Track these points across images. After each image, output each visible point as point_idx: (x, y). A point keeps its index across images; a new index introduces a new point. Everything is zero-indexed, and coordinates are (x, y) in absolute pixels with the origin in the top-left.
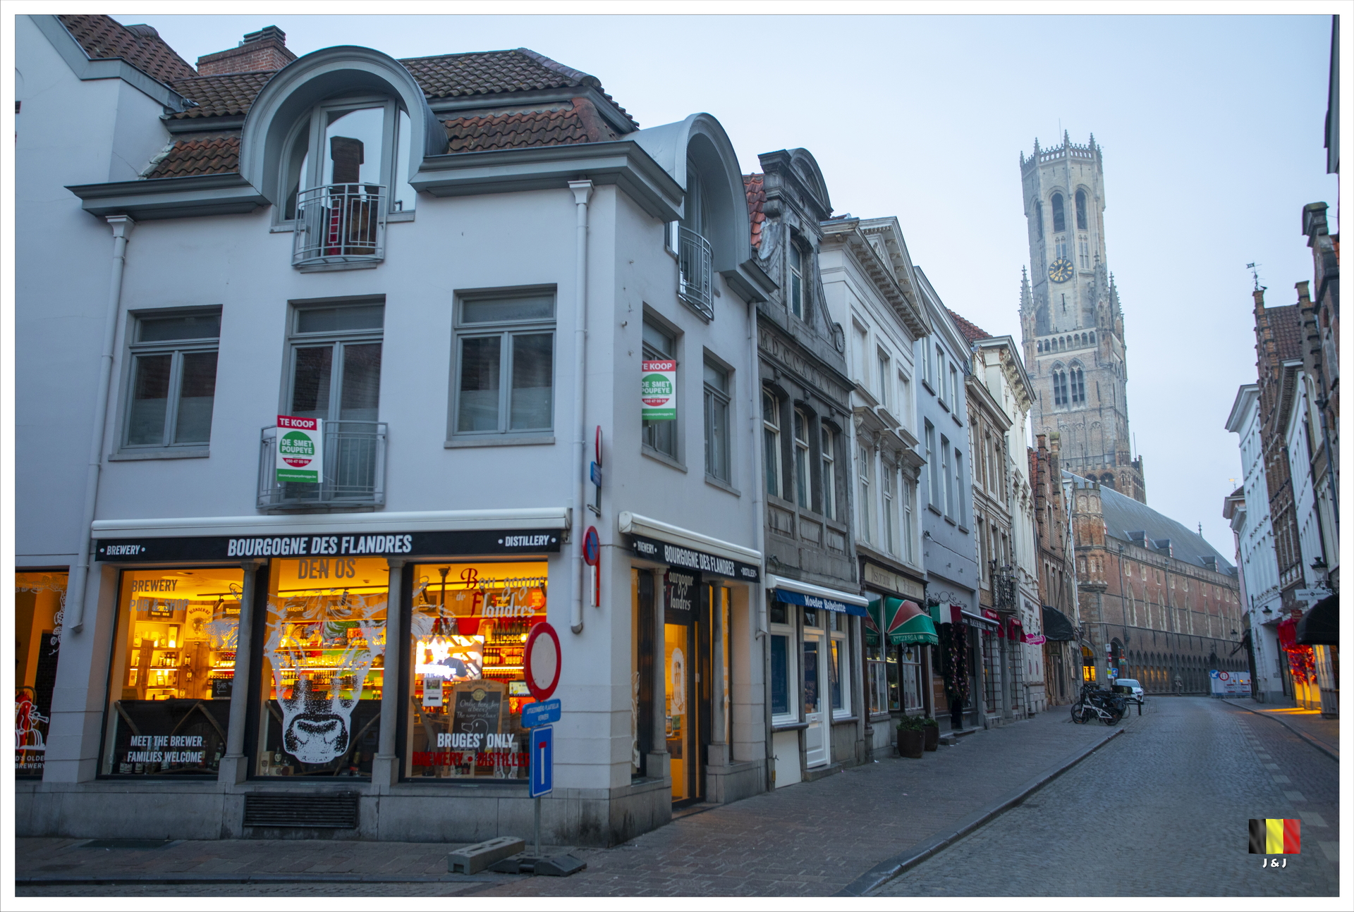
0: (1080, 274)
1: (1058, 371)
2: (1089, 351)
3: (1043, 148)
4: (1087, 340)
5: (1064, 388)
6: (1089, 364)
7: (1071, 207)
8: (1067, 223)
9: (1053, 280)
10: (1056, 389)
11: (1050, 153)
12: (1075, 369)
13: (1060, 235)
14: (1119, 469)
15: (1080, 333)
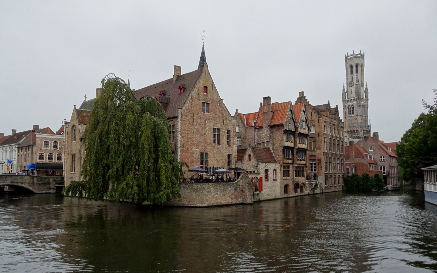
0: (355, 85)
1: (349, 107)
2: (356, 102)
3: (349, 55)
4: (355, 100)
5: (350, 111)
6: (355, 105)
7: (354, 68)
8: (353, 72)
9: (349, 86)
10: (349, 111)
11: (350, 56)
12: (353, 106)
13: (352, 75)
14: (359, 129)
15: (354, 98)
